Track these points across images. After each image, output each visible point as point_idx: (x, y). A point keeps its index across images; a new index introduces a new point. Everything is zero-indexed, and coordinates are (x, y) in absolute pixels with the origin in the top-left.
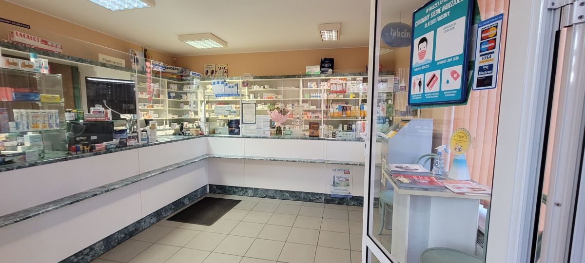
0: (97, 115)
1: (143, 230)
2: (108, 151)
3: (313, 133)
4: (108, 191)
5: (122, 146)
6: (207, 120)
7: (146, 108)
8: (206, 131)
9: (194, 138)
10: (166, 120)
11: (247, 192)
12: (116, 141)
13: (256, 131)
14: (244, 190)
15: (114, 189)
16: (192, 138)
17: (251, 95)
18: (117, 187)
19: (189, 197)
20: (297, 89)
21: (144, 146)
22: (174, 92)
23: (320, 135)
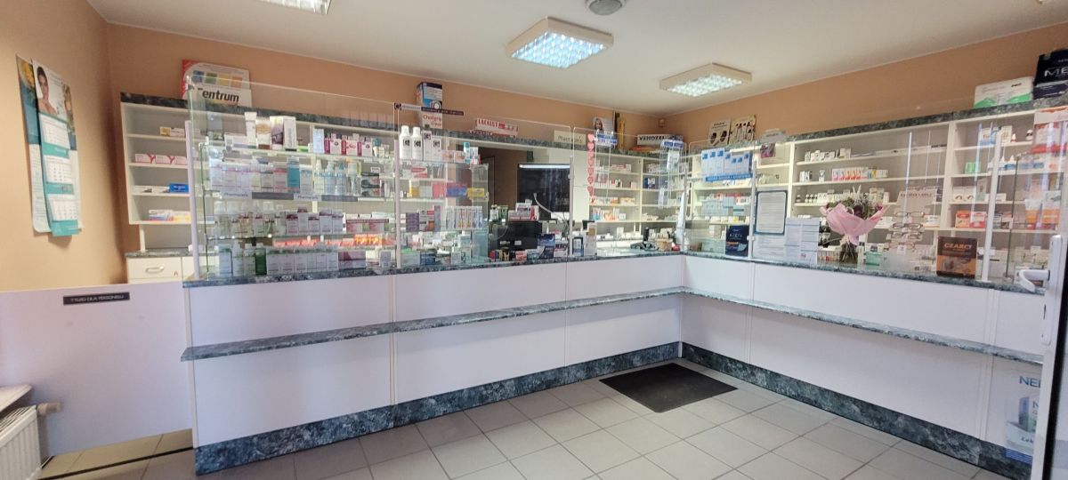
0: (523, 213)
1: (564, 384)
2: (529, 261)
3: (952, 265)
4: (520, 315)
5: (547, 257)
6: (688, 225)
7: (609, 204)
8: (685, 245)
9: (659, 255)
10: (637, 224)
11: (753, 374)
12: (540, 249)
13: (784, 252)
14: (749, 371)
15: (527, 314)
16: (655, 255)
17: (803, 174)
18: (531, 311)
19: (644, 354)
20: (940, 150)
21: (574, 260)
22: (653, 177)
23: (977, 273)
